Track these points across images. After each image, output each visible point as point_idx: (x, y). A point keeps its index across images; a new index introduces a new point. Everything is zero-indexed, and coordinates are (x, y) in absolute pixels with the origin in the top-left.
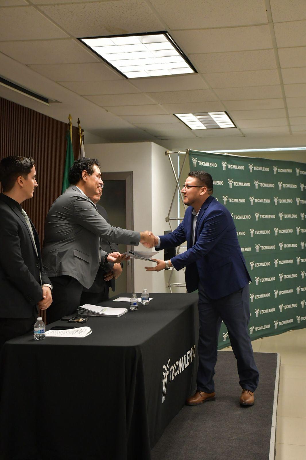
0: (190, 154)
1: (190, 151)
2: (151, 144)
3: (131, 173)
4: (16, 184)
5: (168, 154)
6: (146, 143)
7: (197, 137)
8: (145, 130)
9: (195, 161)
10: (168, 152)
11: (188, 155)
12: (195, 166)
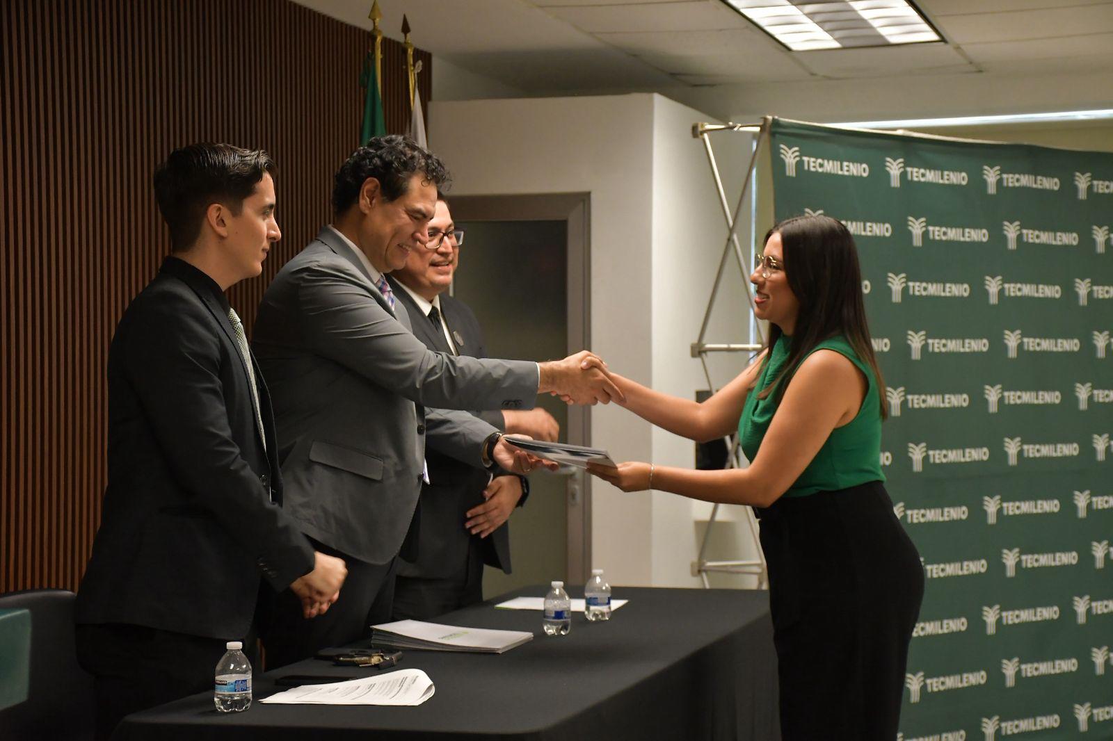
0: (775, 132)
1: (776, 123)
2: (651, 100)
3: (584, 199)
4: (206, 229)
5: (702, 133)
6: (636, 98)
7: (812, 74)
8: (635, 55)
9: (790, 156)
10: (702, 126)
11: (766, 136)
12: (791, 172)
